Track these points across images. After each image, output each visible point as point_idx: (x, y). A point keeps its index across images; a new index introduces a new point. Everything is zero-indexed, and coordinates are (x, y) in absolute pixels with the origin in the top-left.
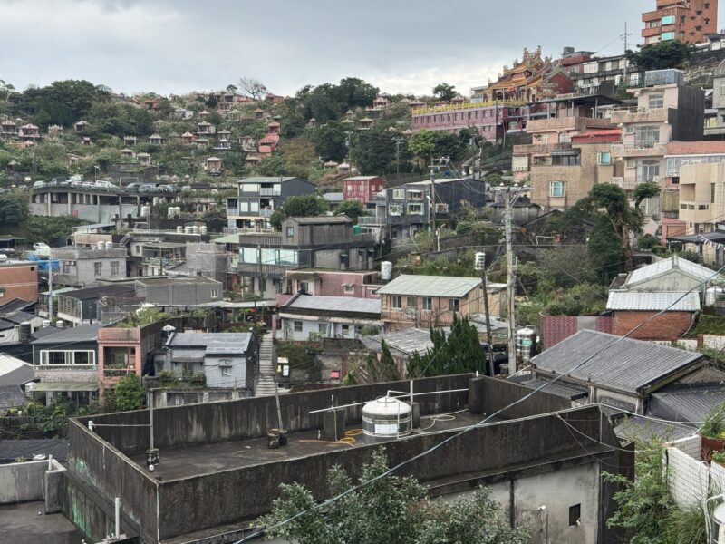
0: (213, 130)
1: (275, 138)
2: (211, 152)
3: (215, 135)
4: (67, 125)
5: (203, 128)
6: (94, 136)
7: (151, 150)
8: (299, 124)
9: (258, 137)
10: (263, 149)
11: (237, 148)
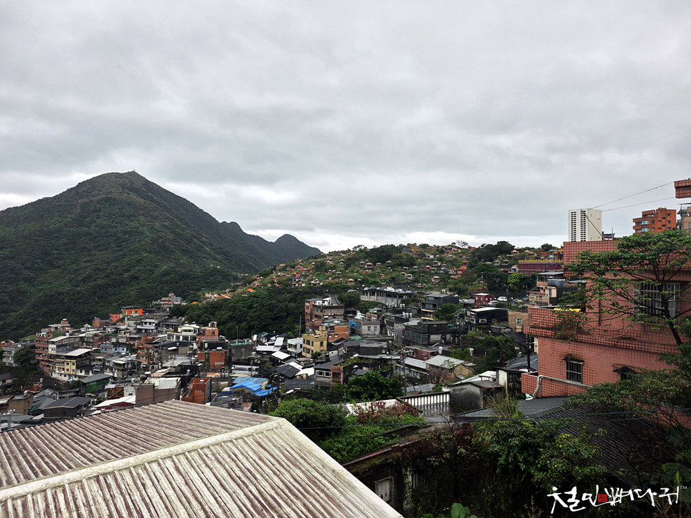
0: (439, 264)
1: (465, 268)
2: (437, 274)
3: (440, 266)
4: (383, 263)
5: (436, 263)
6: (392, 267)
7: (413, 273)
8: (476, 262)
9: (458, 267)
10: (459, 272)
11: (446, 273)
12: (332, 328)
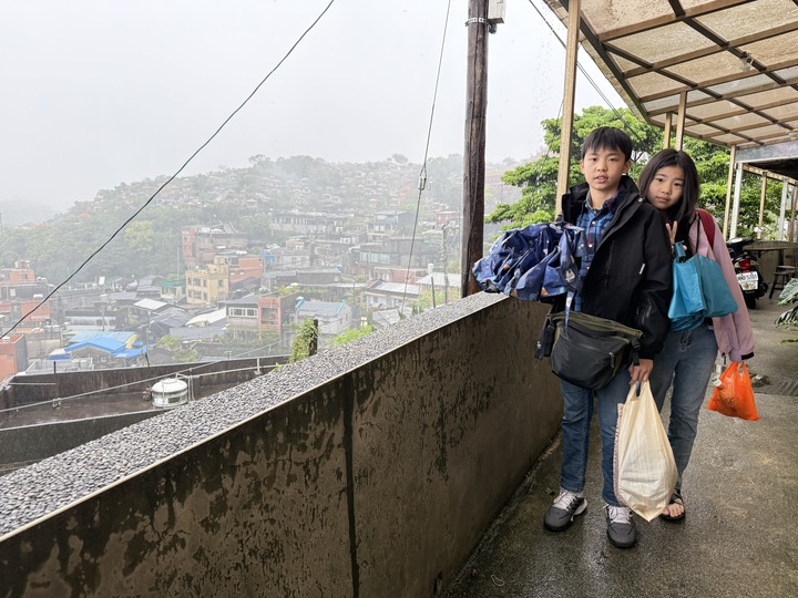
1: (408, 188)
10: (402, 194)
11: (386, 195)
12: (235, 261)
